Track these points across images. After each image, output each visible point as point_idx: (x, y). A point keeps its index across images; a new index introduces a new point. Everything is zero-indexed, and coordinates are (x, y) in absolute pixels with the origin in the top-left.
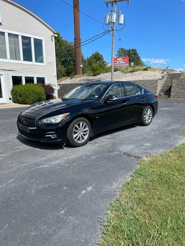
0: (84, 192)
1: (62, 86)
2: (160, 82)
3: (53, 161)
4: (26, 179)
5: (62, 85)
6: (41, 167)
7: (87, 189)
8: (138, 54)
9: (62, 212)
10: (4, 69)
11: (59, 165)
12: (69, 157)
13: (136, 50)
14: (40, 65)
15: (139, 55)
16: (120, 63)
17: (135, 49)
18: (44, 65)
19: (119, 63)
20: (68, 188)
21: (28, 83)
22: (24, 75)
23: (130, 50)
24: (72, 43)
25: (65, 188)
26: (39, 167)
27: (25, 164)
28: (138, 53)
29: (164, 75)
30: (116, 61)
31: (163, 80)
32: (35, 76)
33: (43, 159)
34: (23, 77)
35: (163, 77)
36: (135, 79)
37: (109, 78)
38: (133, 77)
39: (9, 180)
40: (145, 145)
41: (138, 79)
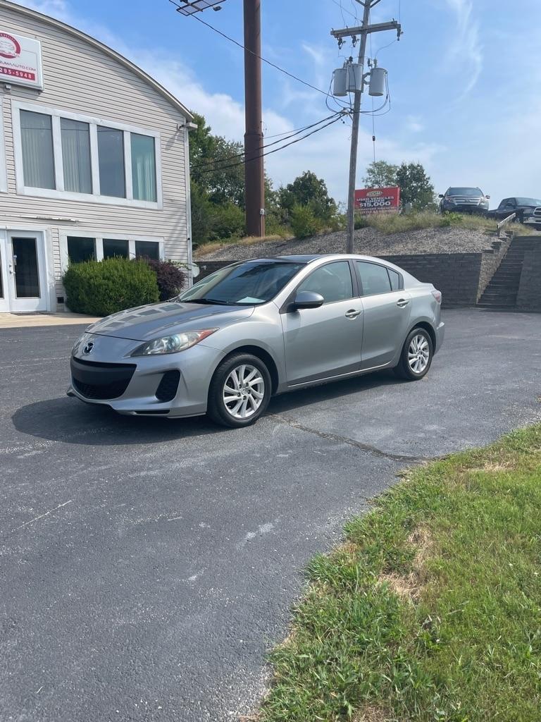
0: (250, 535)
1: (205, 267)
2: (489, 261)
3: (173, 462)
4: (103, 503)
5: (205, 263)
6: (143, 474)
7: (258, 529)
8: (429, 178)
9: (193, 578)
10: (47, 217)
11: (190, 470)
12: (216, 454)
13: (421, 167)
14: (147, 207)
15: (430, 182)
16: (374, 204)
17: (418, 166)
18: (156, 208)
19: (372, 204)
20: (209, 526)
21: (111, 256)
22: (100, 236)
23: (404, 168)
24: (238, 145)
25: (202, 525)
26: (135, 474)
27: (101, 465)
28: (427, 177)
29: (499, 240)
30: (362, 200)
31: (495, 256)
32: (132, 237)
33: (148, 455)
34: (97, 240)
35: (496, 246)
36: (415, 250)
37: (340, 247)
38: (409, 245)
39: (57, 503)
40: (427, 428)
41: (425, 251)
